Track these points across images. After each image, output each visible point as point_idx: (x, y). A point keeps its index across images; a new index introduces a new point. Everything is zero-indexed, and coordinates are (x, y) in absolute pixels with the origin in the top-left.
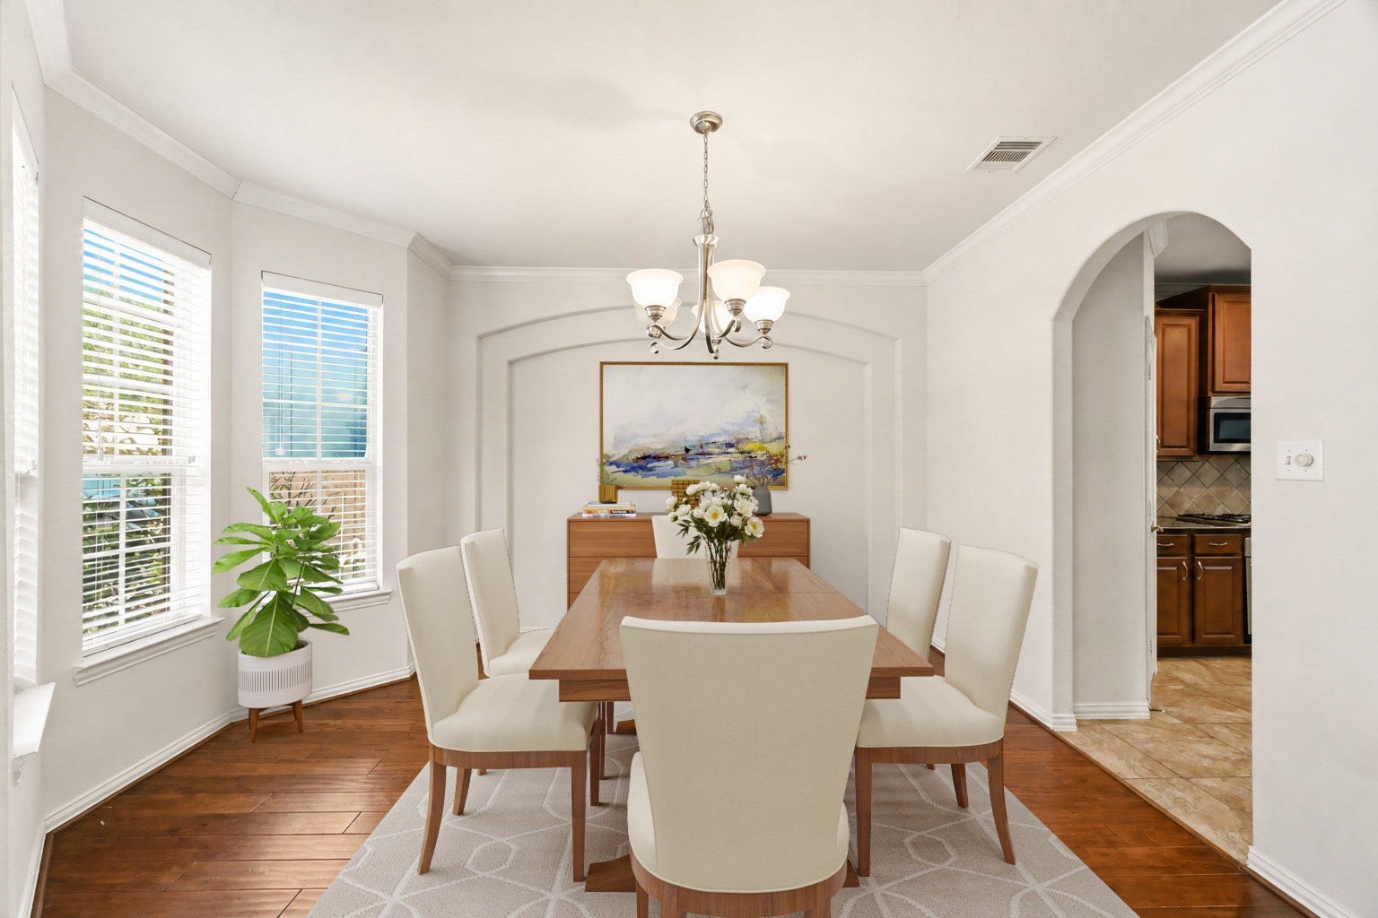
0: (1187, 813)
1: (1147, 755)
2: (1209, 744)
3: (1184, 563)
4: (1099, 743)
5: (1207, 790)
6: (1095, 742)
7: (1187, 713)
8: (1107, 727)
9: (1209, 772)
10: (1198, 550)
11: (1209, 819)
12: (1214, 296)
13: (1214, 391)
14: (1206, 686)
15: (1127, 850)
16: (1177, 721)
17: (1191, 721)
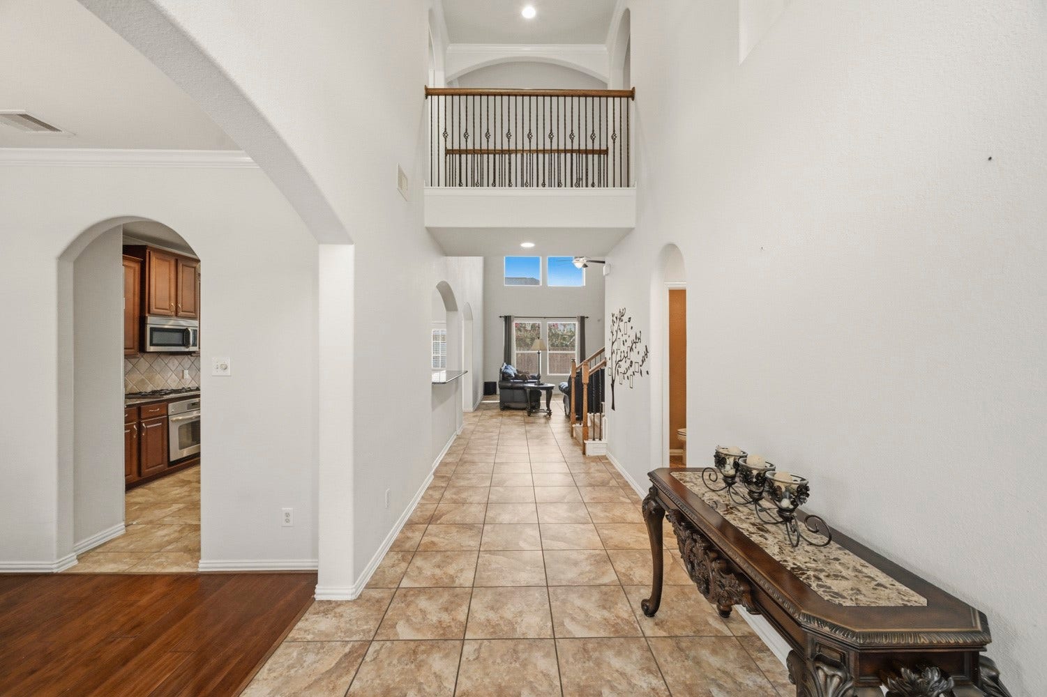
0: (164, 568)
1: (132, 552)
2: (163, 529)
3: (135, 427)
4: (98, 562)
5: (169, 551)
6: (95, 562)
7: (146, 519)
8: (98, 550)
9: (170, 543)
10: (143, 416)
11: (177, 563)
12: (149, 252)
13: (149, 312)
14: (152, 500)
15: (139, 604)
16: (144, 526)
17: (151, 522)
